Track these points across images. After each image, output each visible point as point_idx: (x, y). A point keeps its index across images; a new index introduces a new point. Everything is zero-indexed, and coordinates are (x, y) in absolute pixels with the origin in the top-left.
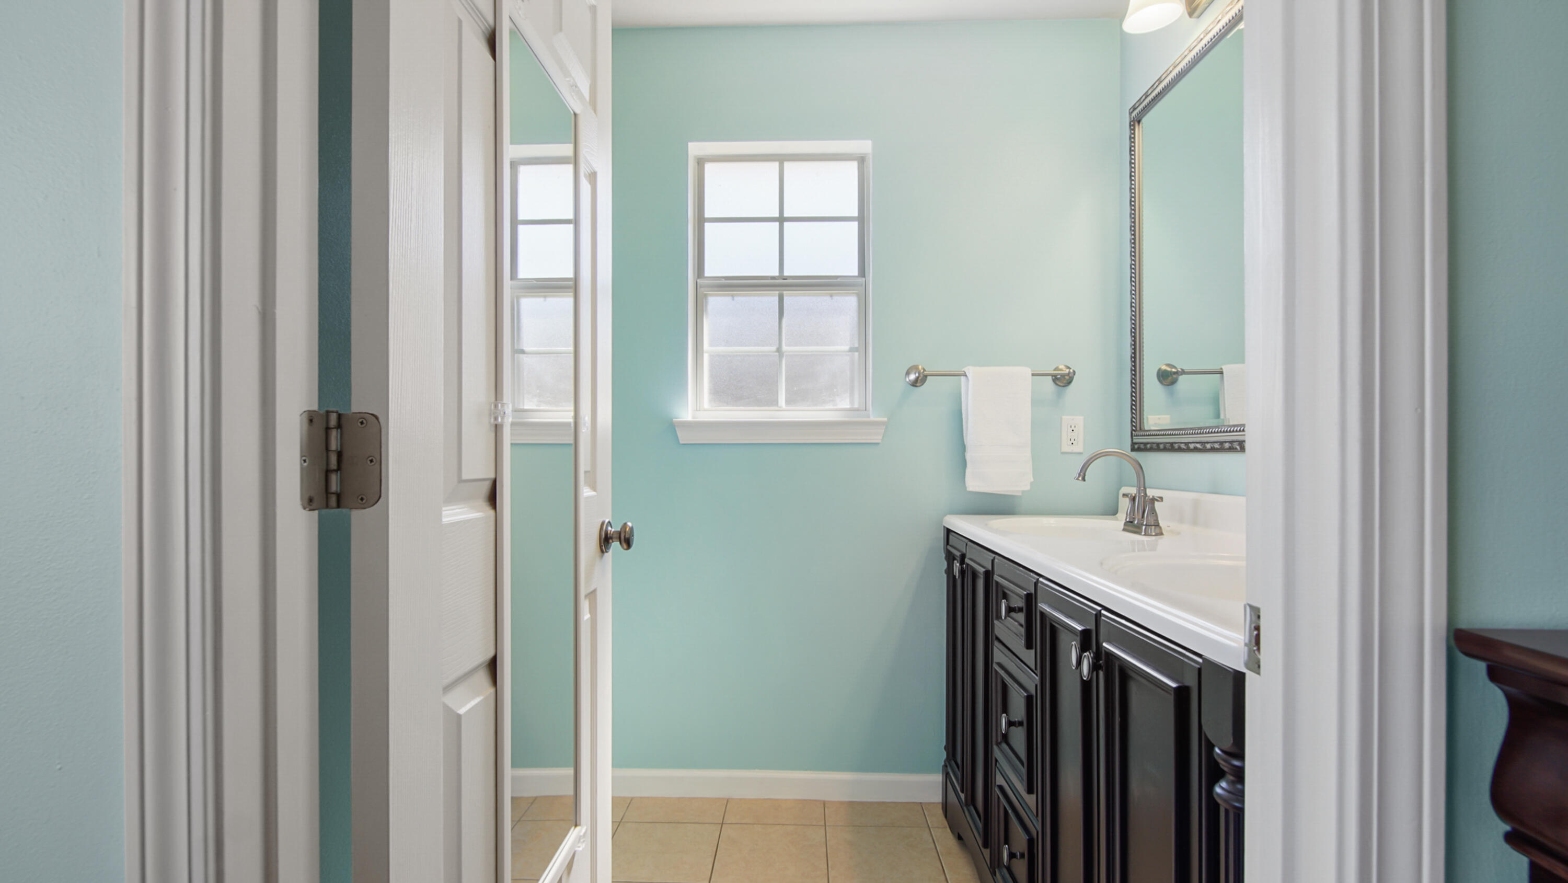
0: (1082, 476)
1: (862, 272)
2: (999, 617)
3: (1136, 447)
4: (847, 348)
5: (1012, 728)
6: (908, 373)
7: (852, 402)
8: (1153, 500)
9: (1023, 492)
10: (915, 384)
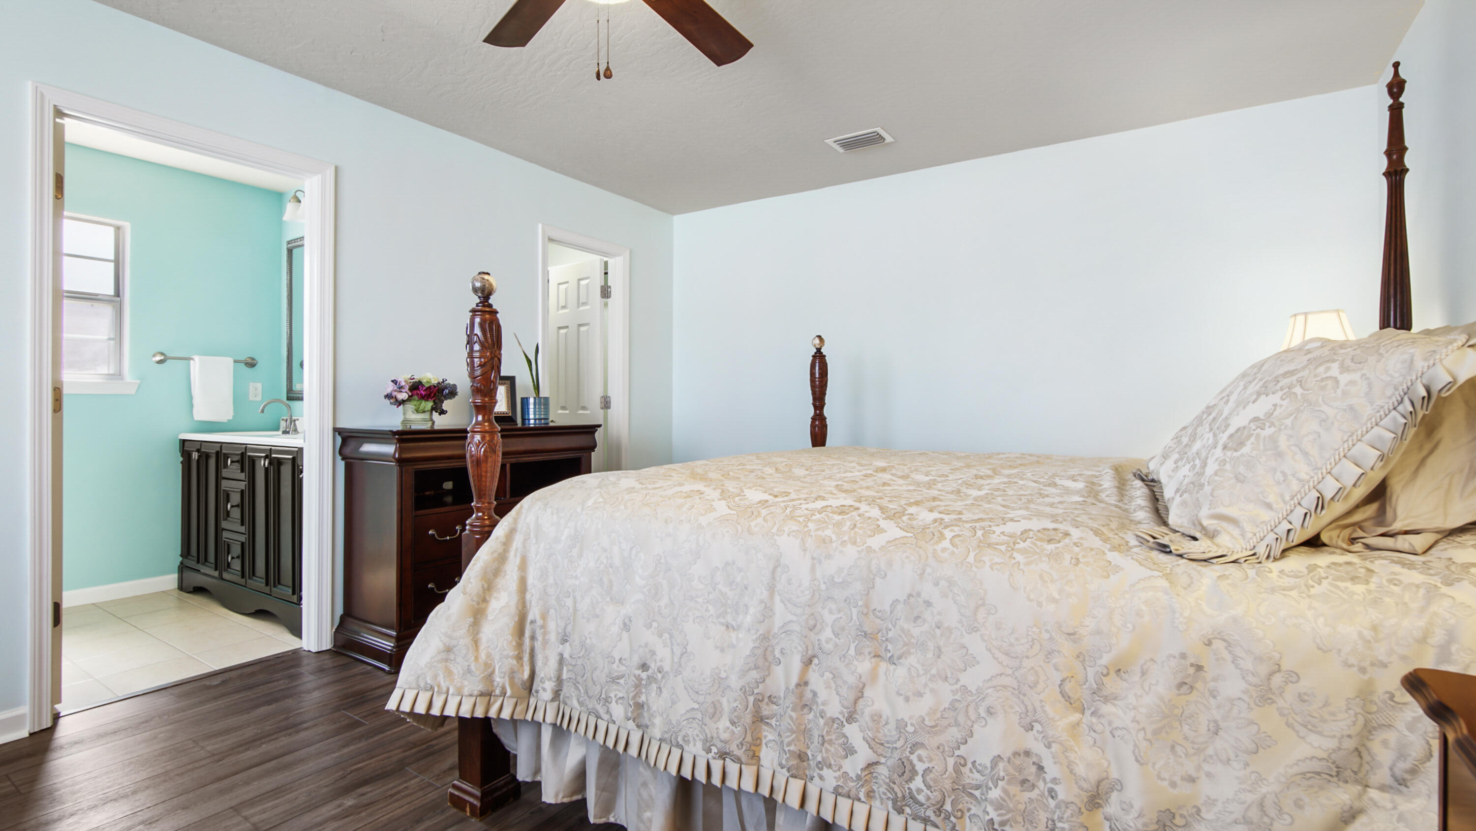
0: (263, 411)
1: (118, 293)
2: (226, 466)
3: (289, 399)
4: (106, 337)
5: (233, 508)
6: (154, 356)
7: (109, 370)
8: (295, 421)
9: (229, 420)
10: (160, 362)
